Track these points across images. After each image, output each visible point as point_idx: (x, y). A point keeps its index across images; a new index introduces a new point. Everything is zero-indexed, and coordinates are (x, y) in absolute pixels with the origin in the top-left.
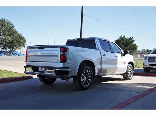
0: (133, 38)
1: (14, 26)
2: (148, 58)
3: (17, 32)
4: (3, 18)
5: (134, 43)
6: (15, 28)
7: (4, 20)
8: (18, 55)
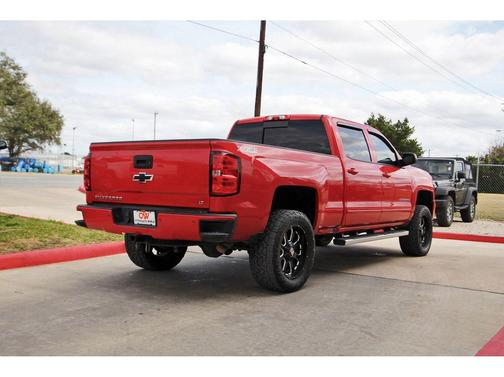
0: (406, 121)
1: (24, 75)
5: (411, 137)
8: (37, 170)
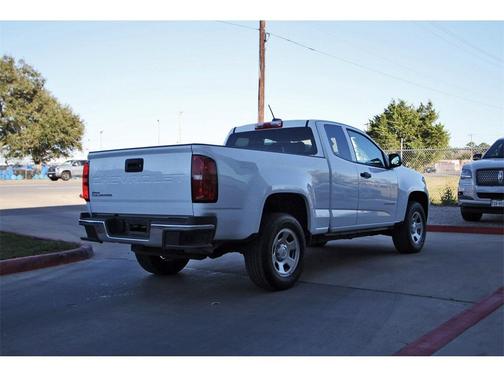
1: (43, 81)
2: (473, 174)
4: (8, 55)
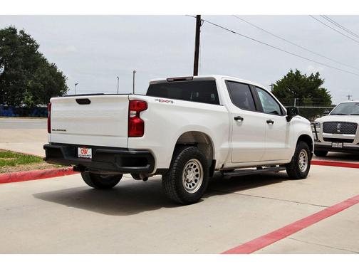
1: (37, 46)
3: (44, 60)
4: (13, 27)
5: (322, 87)
6: (39, 50)
7: (15, 31)
